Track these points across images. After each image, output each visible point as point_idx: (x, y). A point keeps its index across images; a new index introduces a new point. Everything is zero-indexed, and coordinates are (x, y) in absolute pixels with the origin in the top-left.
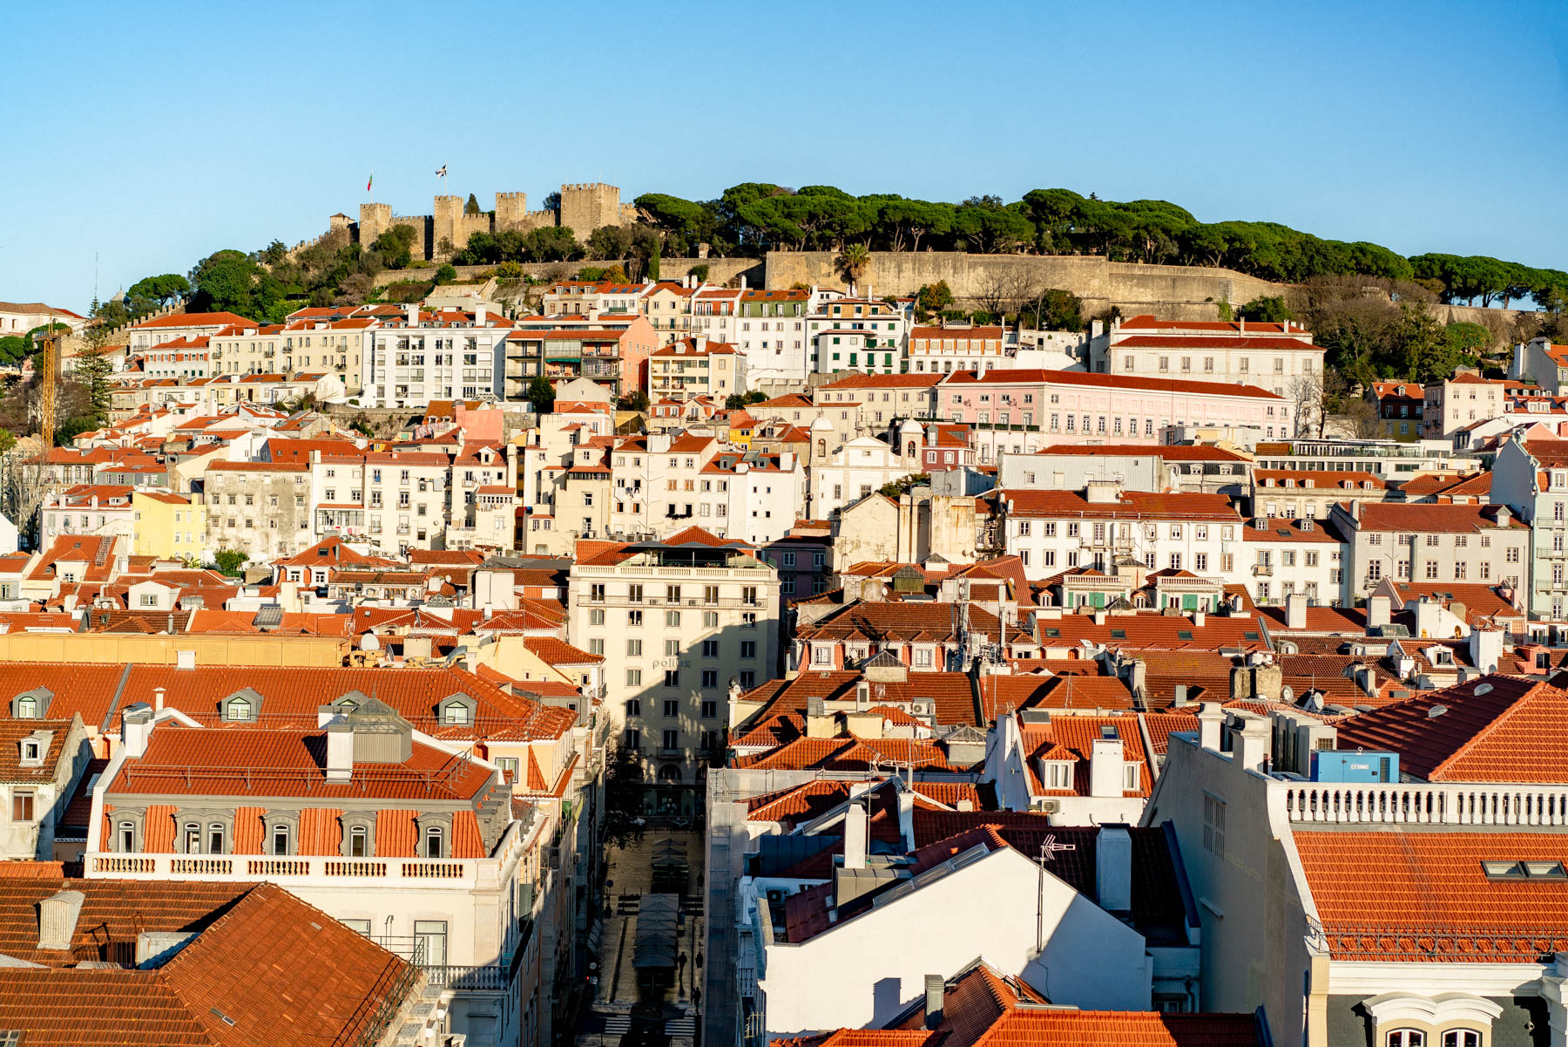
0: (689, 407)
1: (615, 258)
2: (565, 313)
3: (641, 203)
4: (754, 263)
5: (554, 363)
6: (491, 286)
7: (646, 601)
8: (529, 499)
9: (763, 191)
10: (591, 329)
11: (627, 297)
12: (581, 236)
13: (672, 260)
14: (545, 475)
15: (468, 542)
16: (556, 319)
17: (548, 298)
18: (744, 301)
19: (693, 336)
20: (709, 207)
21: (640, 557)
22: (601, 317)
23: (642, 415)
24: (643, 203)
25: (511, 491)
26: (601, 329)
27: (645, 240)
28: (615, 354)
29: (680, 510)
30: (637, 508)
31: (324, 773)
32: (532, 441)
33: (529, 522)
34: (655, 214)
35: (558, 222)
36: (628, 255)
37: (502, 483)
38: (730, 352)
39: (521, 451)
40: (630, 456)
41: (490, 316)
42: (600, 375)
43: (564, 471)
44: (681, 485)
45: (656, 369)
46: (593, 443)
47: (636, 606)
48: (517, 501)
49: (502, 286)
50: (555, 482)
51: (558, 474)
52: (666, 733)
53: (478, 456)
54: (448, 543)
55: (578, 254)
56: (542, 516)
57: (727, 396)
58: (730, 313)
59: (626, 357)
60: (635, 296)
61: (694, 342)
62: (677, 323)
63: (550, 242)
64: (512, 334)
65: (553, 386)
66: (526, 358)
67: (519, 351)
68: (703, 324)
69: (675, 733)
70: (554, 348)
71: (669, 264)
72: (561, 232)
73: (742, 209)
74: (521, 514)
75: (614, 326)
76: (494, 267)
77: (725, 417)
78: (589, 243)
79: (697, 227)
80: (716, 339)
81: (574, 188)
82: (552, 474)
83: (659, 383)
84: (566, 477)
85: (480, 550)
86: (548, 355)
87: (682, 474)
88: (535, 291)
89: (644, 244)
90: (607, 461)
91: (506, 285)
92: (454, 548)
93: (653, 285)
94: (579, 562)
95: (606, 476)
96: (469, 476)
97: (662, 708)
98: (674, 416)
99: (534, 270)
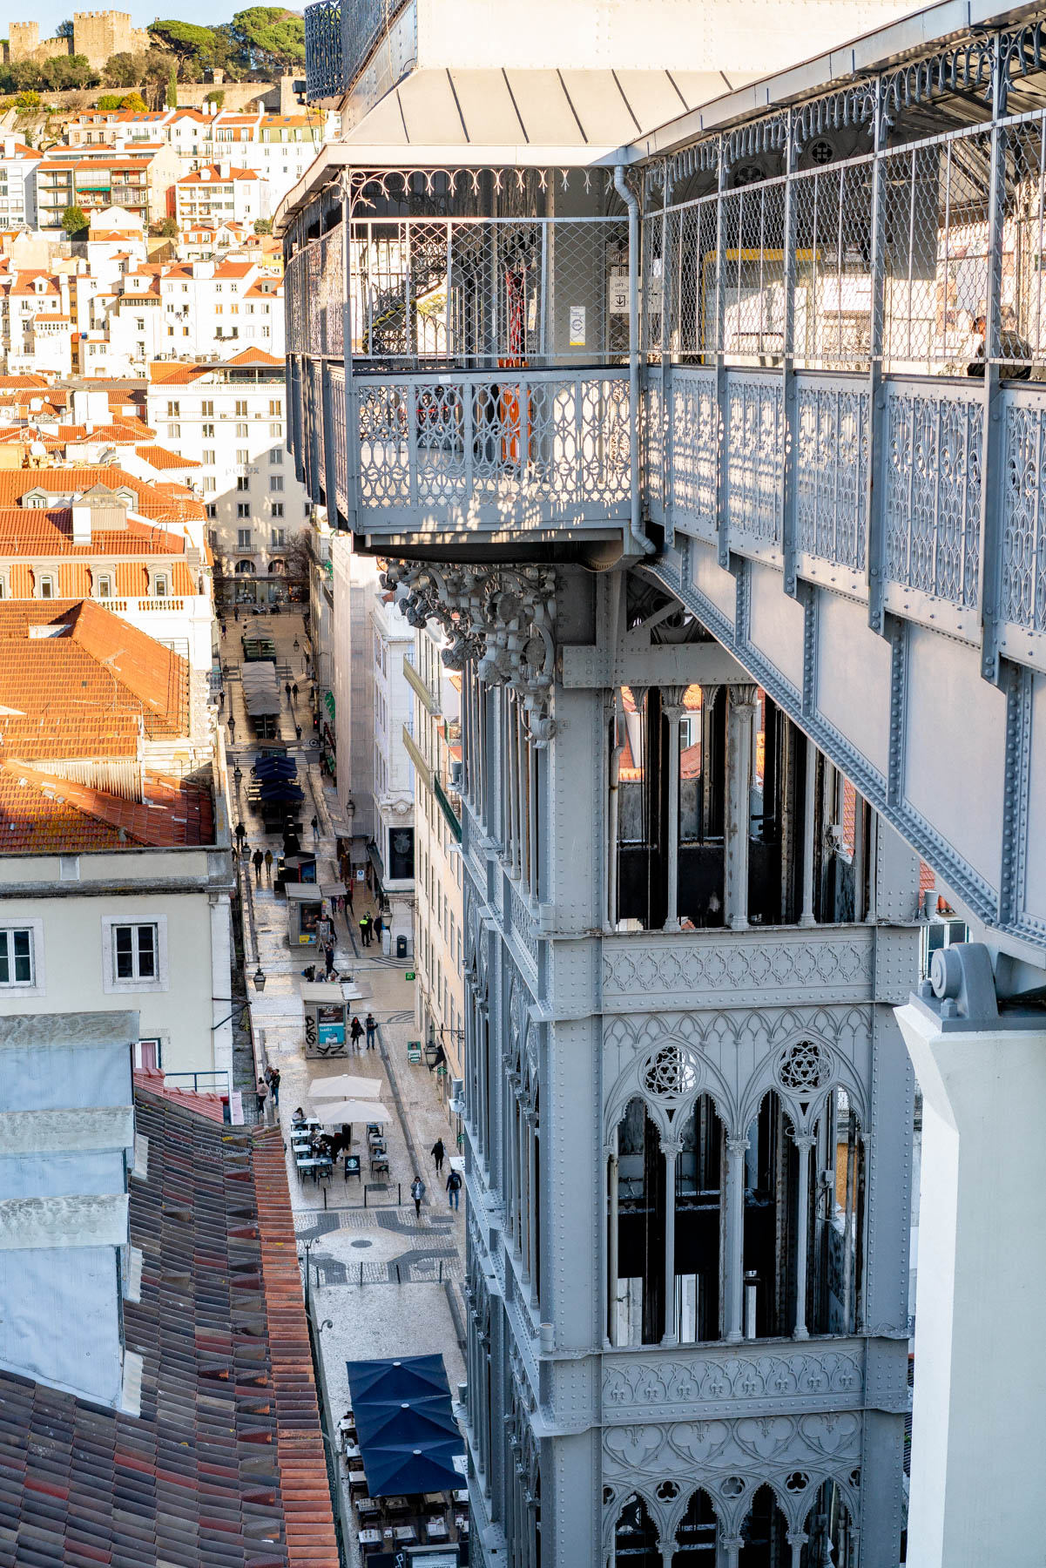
0: (221, 233)
1: (130, 85)
2: (89, 141)
3: (154, 30)
4: (268, 88)
5: (84, 192)
6: (12, 115)
7: (217, 416)
8: (83, 326)
9: (272, 15)
10: (118, 158)
11: (150, 125)
12: (97, 64)
13: (188, 87)
14: (98, 302)
15: (28, 367)
16: (82, 149)
17: (71, 129)
18: (263, 126)
19: (216, 162)
20: (220, 31)
21: (208, 376)
22: (127, 146)
23: (173, 241)
24: (159, 31)
25: (65, 319)
26: (128, 157)
27: (160, 67)
28: (143, 182)
29: (227, 332)
30: (187, 331)
31: (71, 538)
32: (83, 270)
33: (85, 347)
34: (169, 40)
35: (72, 50)
36: (144, 82)
37: (57, 311)
38: (255, 178)
39: (73, 280)
40: (178, 283)
41: (18, 148)
42: (130, 203)
43: (115, 298)
44: (227, 309)
45: (182, 196)
46: (141, 271)
47: (208, 419)
48: (73, 328)
49: (22, 116)
50: (107, 309)
51: (111, 300)
52: (241, 532)
53: (32, 286)
54: (9, 369)
55: (94, 83)
56: (98, 342)
57: (254, 220)
58: (251, 139)
59: (154, 185)
60: (159, 124)
61: (217, 168)
62: (199, 149)
63: (67, 71)
64: (41, 165)
65: (86, 215)
66: (56, 188)
67: (50, 181)
68: (225, 150)
69: (248, 532)
70: (83, 178)
71: (185, 90)
72: (78, 61)
73: (254, 35)
74: (76, 340)
75: (140, 155)
76: (12, 98)
77: (257, 242)
78: (107, 71)
79: (210, 52)
80: (239, 166)
81: (87, 16)
82: (104, 301)
83: (187, 209)
84: (118, 303)
85: (40, 374)
86: (78, 184)
87: (227, 297)
88: (55, 120)
89: (159, 71)
90: (156, 287)
91: (26, 114)
92: (16, 373)
93: (173, 112)
94: (155, 382)
95: (157, 302)
96: (25, 305)
97: (236, 510)
98: (206, 242)
99: (53, 99)
